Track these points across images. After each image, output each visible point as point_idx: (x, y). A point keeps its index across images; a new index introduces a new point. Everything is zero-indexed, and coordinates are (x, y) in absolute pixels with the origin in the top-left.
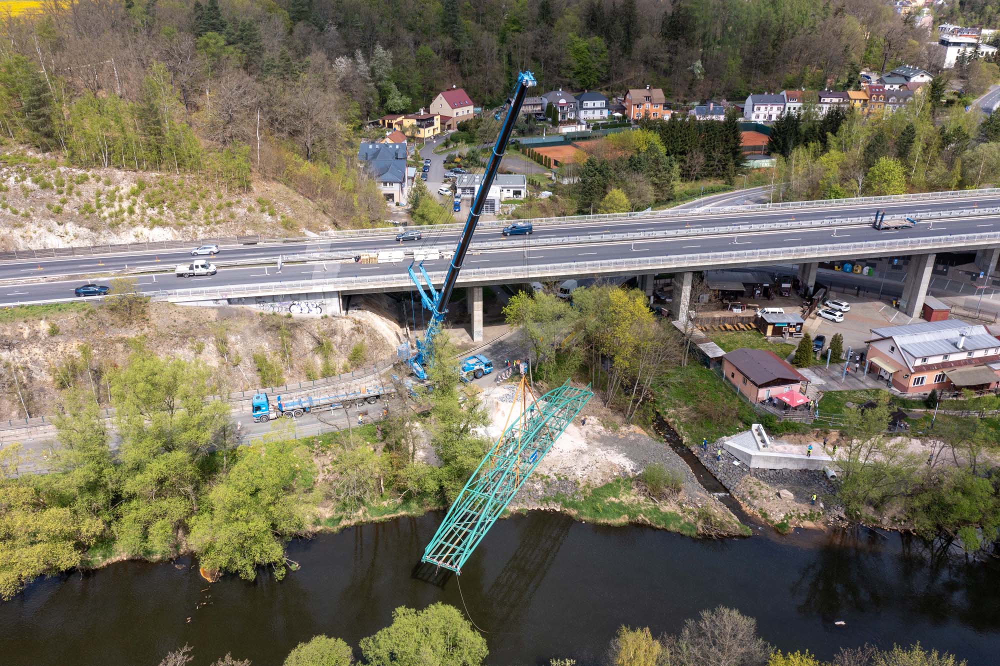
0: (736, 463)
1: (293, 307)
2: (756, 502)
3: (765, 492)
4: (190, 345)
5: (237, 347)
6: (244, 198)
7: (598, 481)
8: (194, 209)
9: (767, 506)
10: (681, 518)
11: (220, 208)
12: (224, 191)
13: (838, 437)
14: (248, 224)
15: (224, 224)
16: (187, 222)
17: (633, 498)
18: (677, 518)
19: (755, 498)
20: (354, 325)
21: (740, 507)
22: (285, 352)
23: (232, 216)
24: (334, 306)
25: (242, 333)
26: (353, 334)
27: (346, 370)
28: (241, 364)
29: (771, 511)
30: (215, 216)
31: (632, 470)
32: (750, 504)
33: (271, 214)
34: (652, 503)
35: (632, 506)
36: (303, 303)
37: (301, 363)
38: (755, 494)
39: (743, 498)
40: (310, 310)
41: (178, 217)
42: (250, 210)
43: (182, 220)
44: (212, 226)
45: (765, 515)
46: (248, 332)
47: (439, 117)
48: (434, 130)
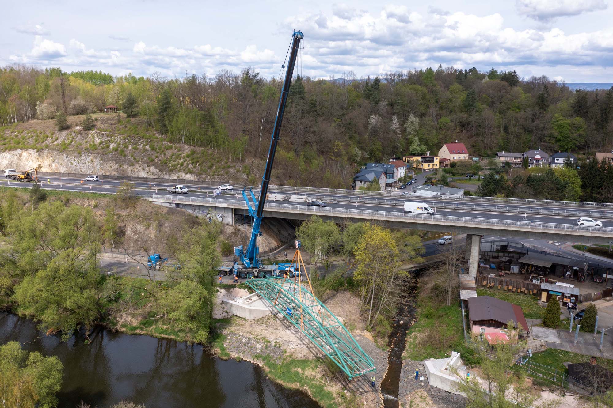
4: (145, 223)
6: (238, 165)
8: (211, 167)
10: (333, 398)
12: (230, 160)
13: (530, 384)
16: (204, 173)
17: (313, 373)
20: (234, 231)
24: (229, 218)
26: (231, 236)
28: (165, 239)
35: (308, 378)
47: (438, 158)
48: (433, 165)
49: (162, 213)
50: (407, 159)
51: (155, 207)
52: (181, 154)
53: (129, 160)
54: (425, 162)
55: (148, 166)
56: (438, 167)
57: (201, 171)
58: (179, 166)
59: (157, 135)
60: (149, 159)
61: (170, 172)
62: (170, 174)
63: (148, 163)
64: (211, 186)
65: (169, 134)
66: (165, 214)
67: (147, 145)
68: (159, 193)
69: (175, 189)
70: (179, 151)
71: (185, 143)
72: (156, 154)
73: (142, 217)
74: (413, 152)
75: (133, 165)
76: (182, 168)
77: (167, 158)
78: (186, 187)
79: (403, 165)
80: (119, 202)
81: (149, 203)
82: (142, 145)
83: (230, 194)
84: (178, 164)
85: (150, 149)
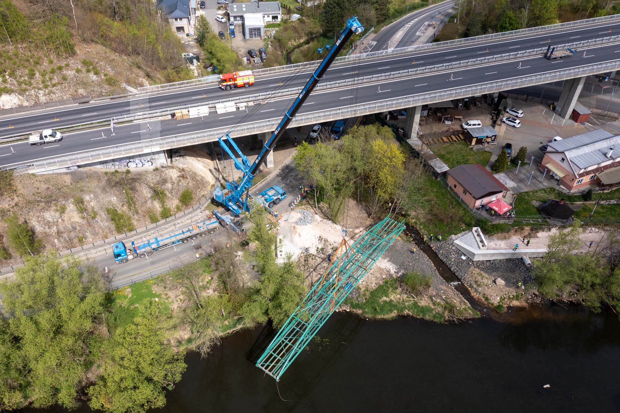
0: (464, 258)
1: (129, 164)
2: (480, 289)
3: (485, 281)
4: (54, 208)
5: (92, 204)
6: (71, 61)
7: (373, 285)
8: (32, 75)
9: (488, 292)
10: (433, 309)
11: (53, 72)
12: (53, 57)
13: (529, 231)
14: (78, 84)
15: (59, 87)
16: (28, 87)
17: (398, 296)
18: (430, 310)
19: (479, 286)
20: (179, 174)
21: (469, 293)
22: (130, 202)
23: (65, 78)
24: (162, 160)
25: (94, 192)
26: (180, 181)
27: (178, 209)
28: (98, 216)
29: (491, 296)
30: (51, 79)
31: (395, 272)
32: (476, 291)
33: (96, 73)
34: (412, 299)
35: (399, 303)
36: (137, 160)
37: (144, 209)
38: (479, 283)
39: (471, 286)
40: (143, 165)
41: (20, 84)
42: (78, 71)
43: (24, 86)
44: (49, 88)
45: (487, 299)
46: (98, 191)
49: (65, 184)
66: (71, 183)
73: (41, 201)
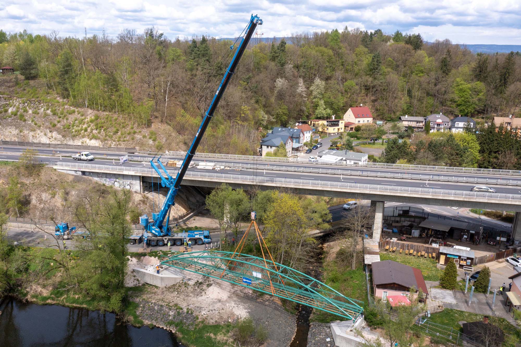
1: (116, 183)
4: (51, 192)
5: (73, 198)
6: (144, 130)
24: (137, 186)
30: (125, 137)
33: (154, 140)
36: (121, 181)
40: (124, 187)
42: (144, 137)
47: (343, 122)
48: (338, 129)
49: (67, 181)
50: (312, 122)
51: (60, 175)
52: (85, 119)
53: (30, 125)
54: (330, 126)
55: (50, 132)
56: (342, 131)
57: (106, 136)
58: (83, 131)
59: (58, 99)
60: (51, 124)
61: (74, 137)
62: (73, 140)
63: (50, 128)
64: (117, 153)
65: (71, 98)
66: (71, 182)
67: (48, 109)
68: (63, 161)
69: (80, 156)
70: (82, 116)
71: (88, 107)
72: (58, 119)
73: (47, 186)
74: (319, 116)
75: (34, 131)
76: (86, 133)
77: (70, 123)
78: (92, 154)
79: (309, 130)
80: (22, 170)
81: (53, 170)
82: (43, 109)
83: (137, 161)
84: (82, 130)
85: (51, 114)
